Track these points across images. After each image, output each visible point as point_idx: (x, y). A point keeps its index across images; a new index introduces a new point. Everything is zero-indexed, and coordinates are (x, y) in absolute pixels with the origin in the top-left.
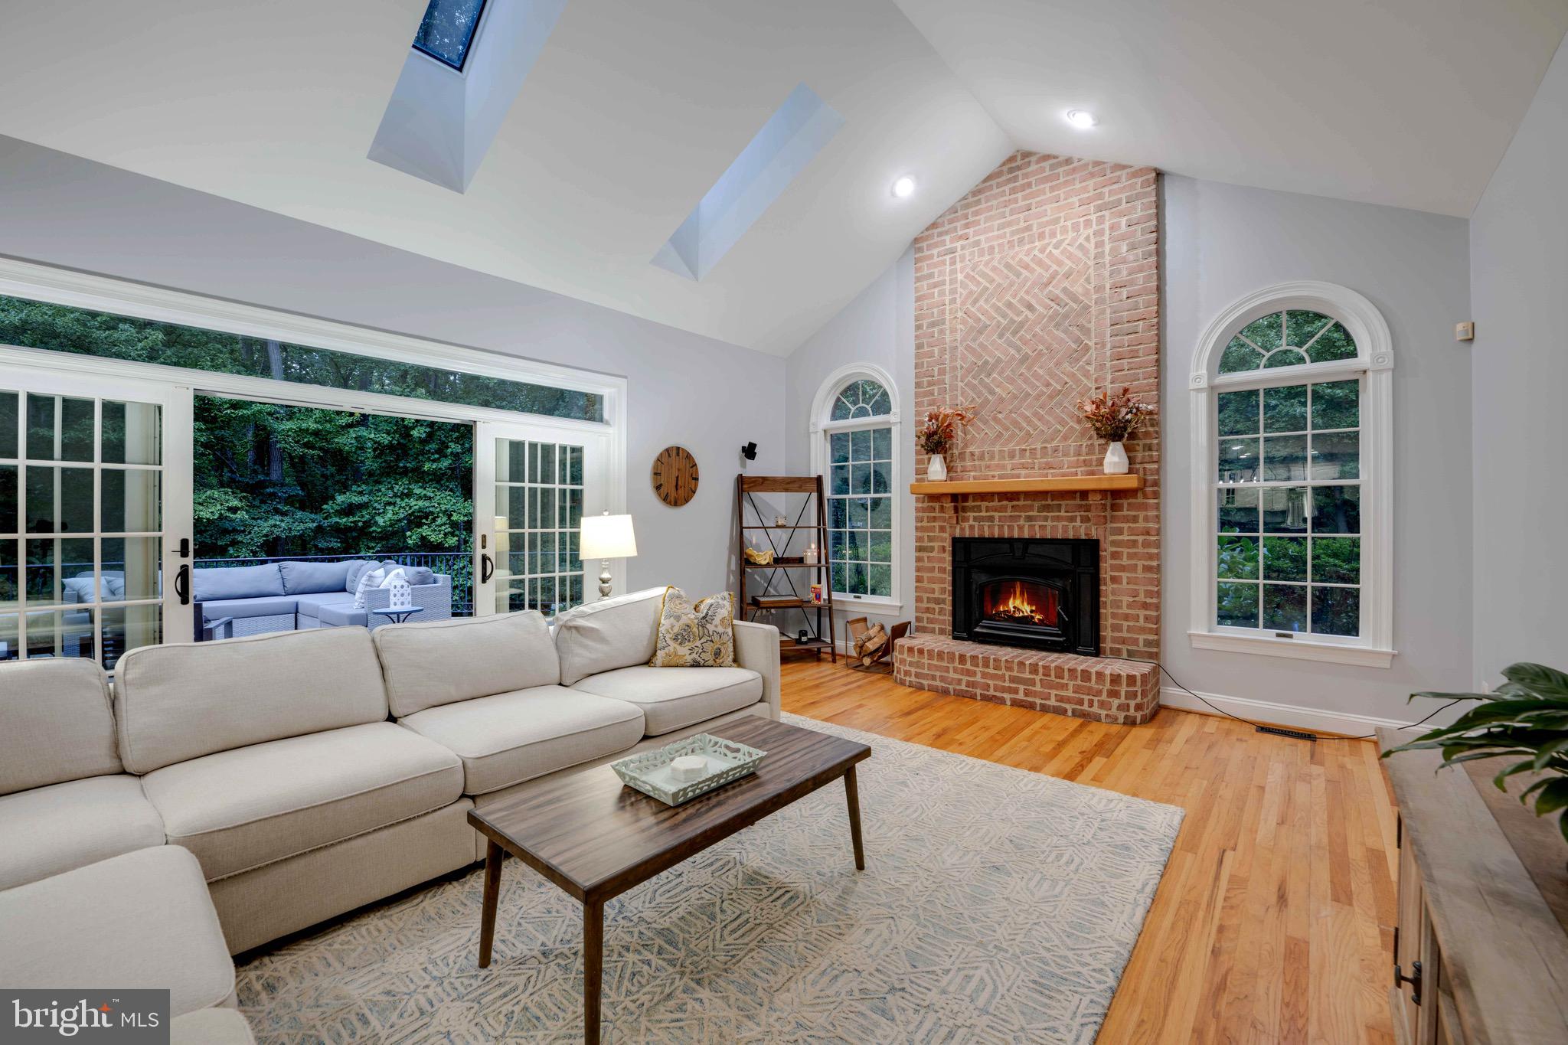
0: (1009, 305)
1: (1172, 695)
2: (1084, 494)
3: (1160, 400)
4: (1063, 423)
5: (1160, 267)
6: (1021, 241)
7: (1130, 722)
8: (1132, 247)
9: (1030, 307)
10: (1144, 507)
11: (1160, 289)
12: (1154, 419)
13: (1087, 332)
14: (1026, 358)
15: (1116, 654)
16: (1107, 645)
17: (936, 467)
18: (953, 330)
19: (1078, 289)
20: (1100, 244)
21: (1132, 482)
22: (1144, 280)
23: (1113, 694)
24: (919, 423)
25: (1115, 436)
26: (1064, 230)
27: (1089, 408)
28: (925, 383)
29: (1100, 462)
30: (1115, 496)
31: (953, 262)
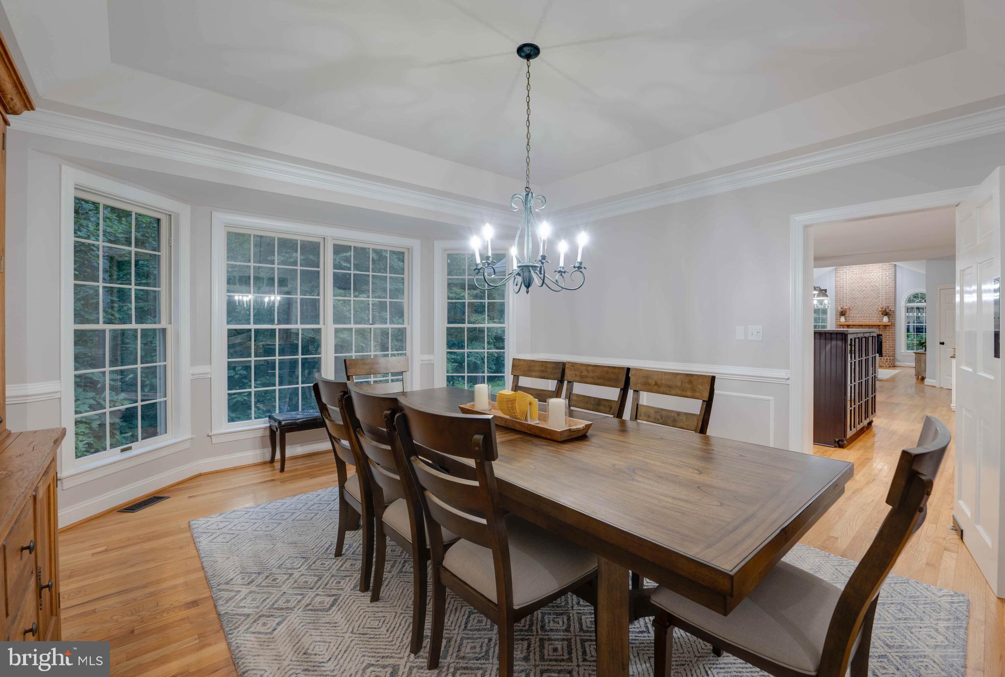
0: (861, 286)
1: (897, 363)
2: (879, 326)
3: (895, 308)
4: (873, 311)
5: (895, 283)
6: (864, 273)
7: (890, 367)
8: (889, 278)
9: (866, 287)
10: (891, 328)
11: (895, 287)
12: (894, 312)
13: (879, 294)
14: (865, 297)
15: (886, 356)
16: (884, 355)
17: (843, 319)
18: (846, 289)
19: (877, 285)
20: (882, 277)
21: (890, 324)
22: (892, 285)
23: (886, 362)
24: (837, 309)
25: (886, 315)
26: (874, 273)
27: (880, 309)
28: (838, 300)
29: (882, 319)
30: (886, 326)
31: (846, 275)
